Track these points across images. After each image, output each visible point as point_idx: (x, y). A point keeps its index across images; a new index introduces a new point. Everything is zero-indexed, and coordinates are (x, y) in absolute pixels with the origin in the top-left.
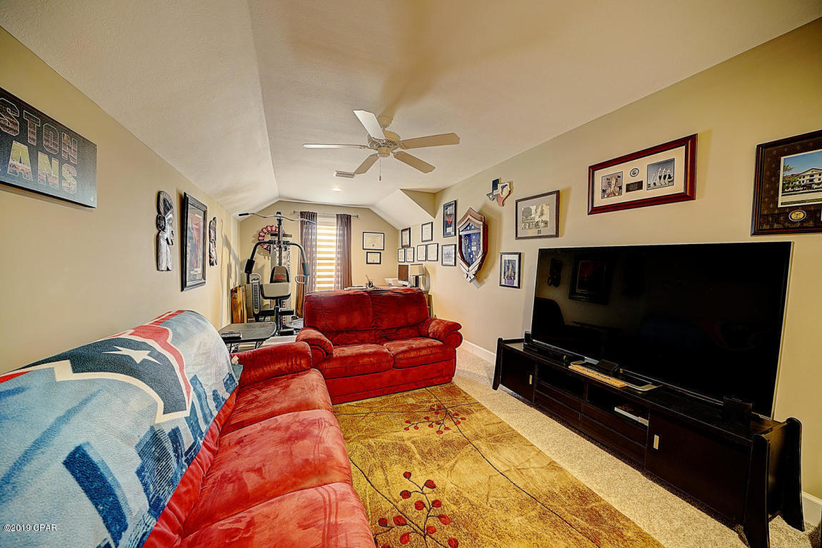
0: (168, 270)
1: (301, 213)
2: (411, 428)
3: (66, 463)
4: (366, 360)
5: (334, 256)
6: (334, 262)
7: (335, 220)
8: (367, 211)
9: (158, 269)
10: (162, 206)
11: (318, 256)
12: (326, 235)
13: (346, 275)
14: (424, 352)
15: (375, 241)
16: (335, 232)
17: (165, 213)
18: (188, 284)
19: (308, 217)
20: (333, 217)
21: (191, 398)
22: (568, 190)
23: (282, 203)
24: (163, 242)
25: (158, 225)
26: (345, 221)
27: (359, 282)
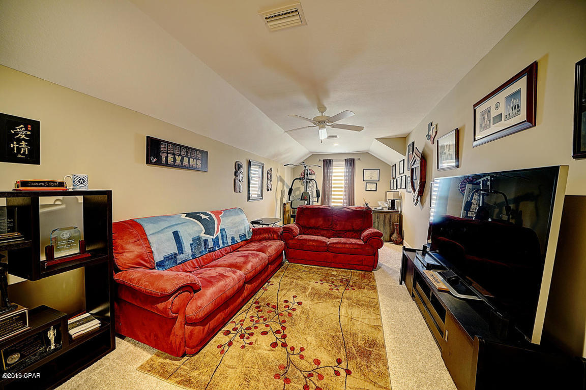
0: (240, 192)
1: (323, 160)
2: (319, 283)
3: (173, 232)
4: (311, 243)
5: (343, 186)
6: (343, 189)
7: (344, 163)
8: (366, 155)
9: (235, 192)
10: (238, 167)
11: (333, 186)
12: (339, 172)
13: (351, 198)
14: (347, 246)
15: (372, 175)
16: (344, 170)
17: (238, 170)
18: (250, 198)
19: (327, 163)
20: (343, 161)
21: (217, 234)
22: (464, 127)
23: (314, 156)
24: (237, 181)
25: (235, 175)
26: (351, 162)
27: (359, 203)
